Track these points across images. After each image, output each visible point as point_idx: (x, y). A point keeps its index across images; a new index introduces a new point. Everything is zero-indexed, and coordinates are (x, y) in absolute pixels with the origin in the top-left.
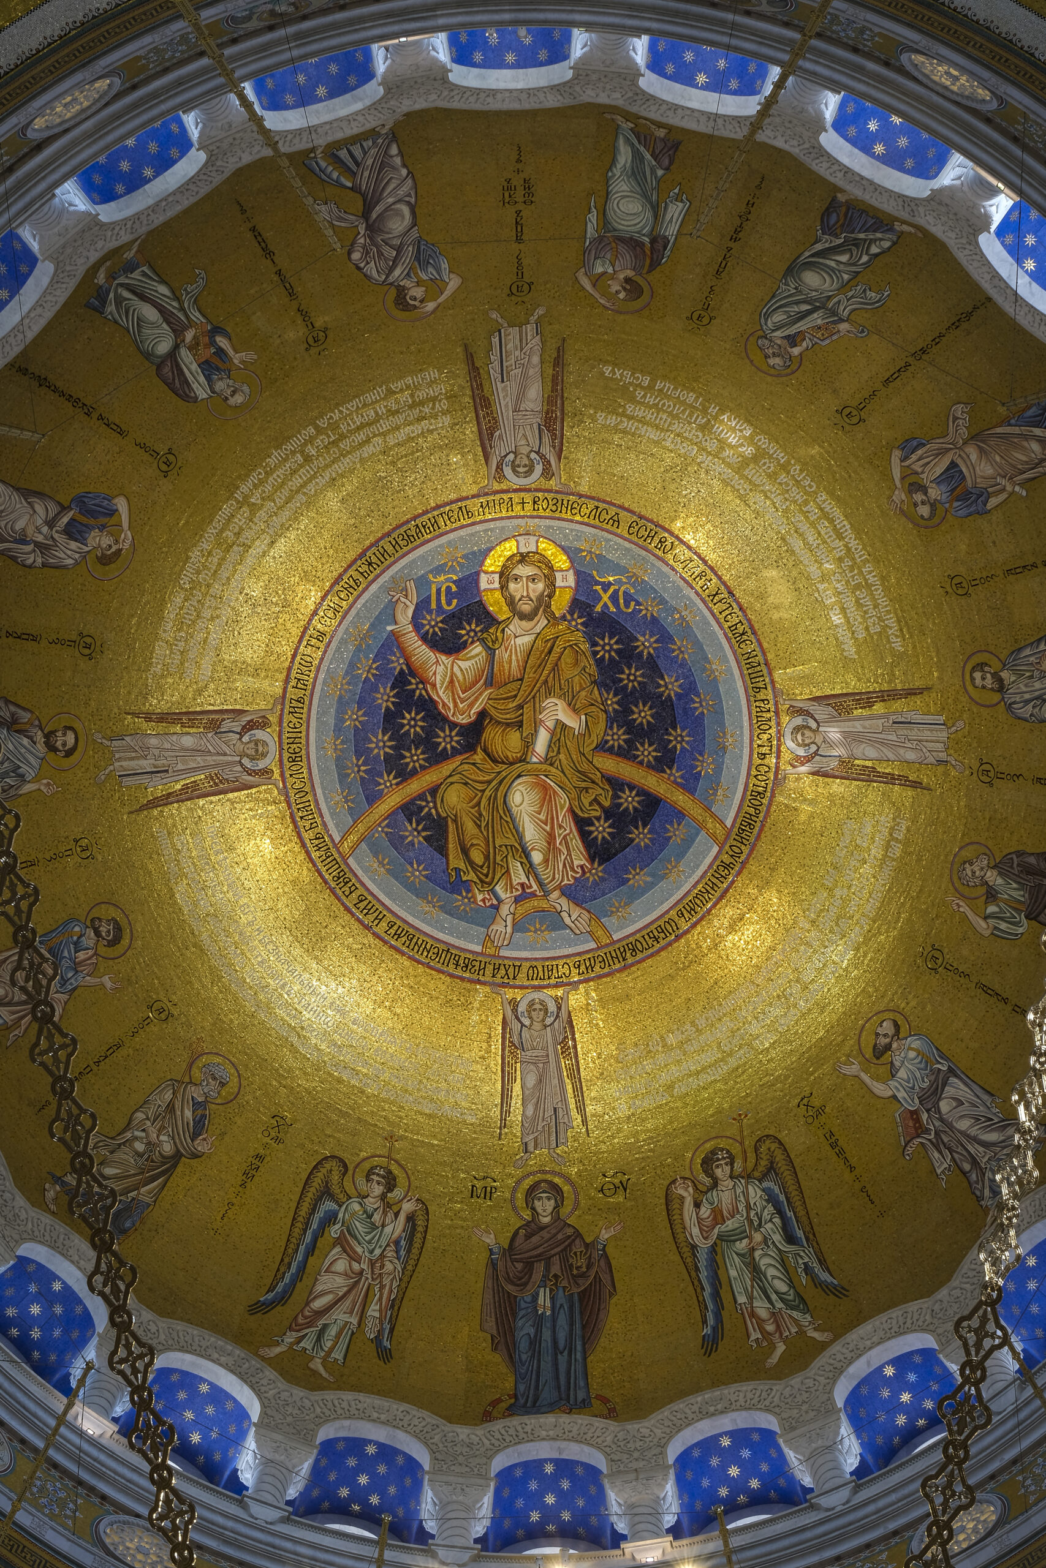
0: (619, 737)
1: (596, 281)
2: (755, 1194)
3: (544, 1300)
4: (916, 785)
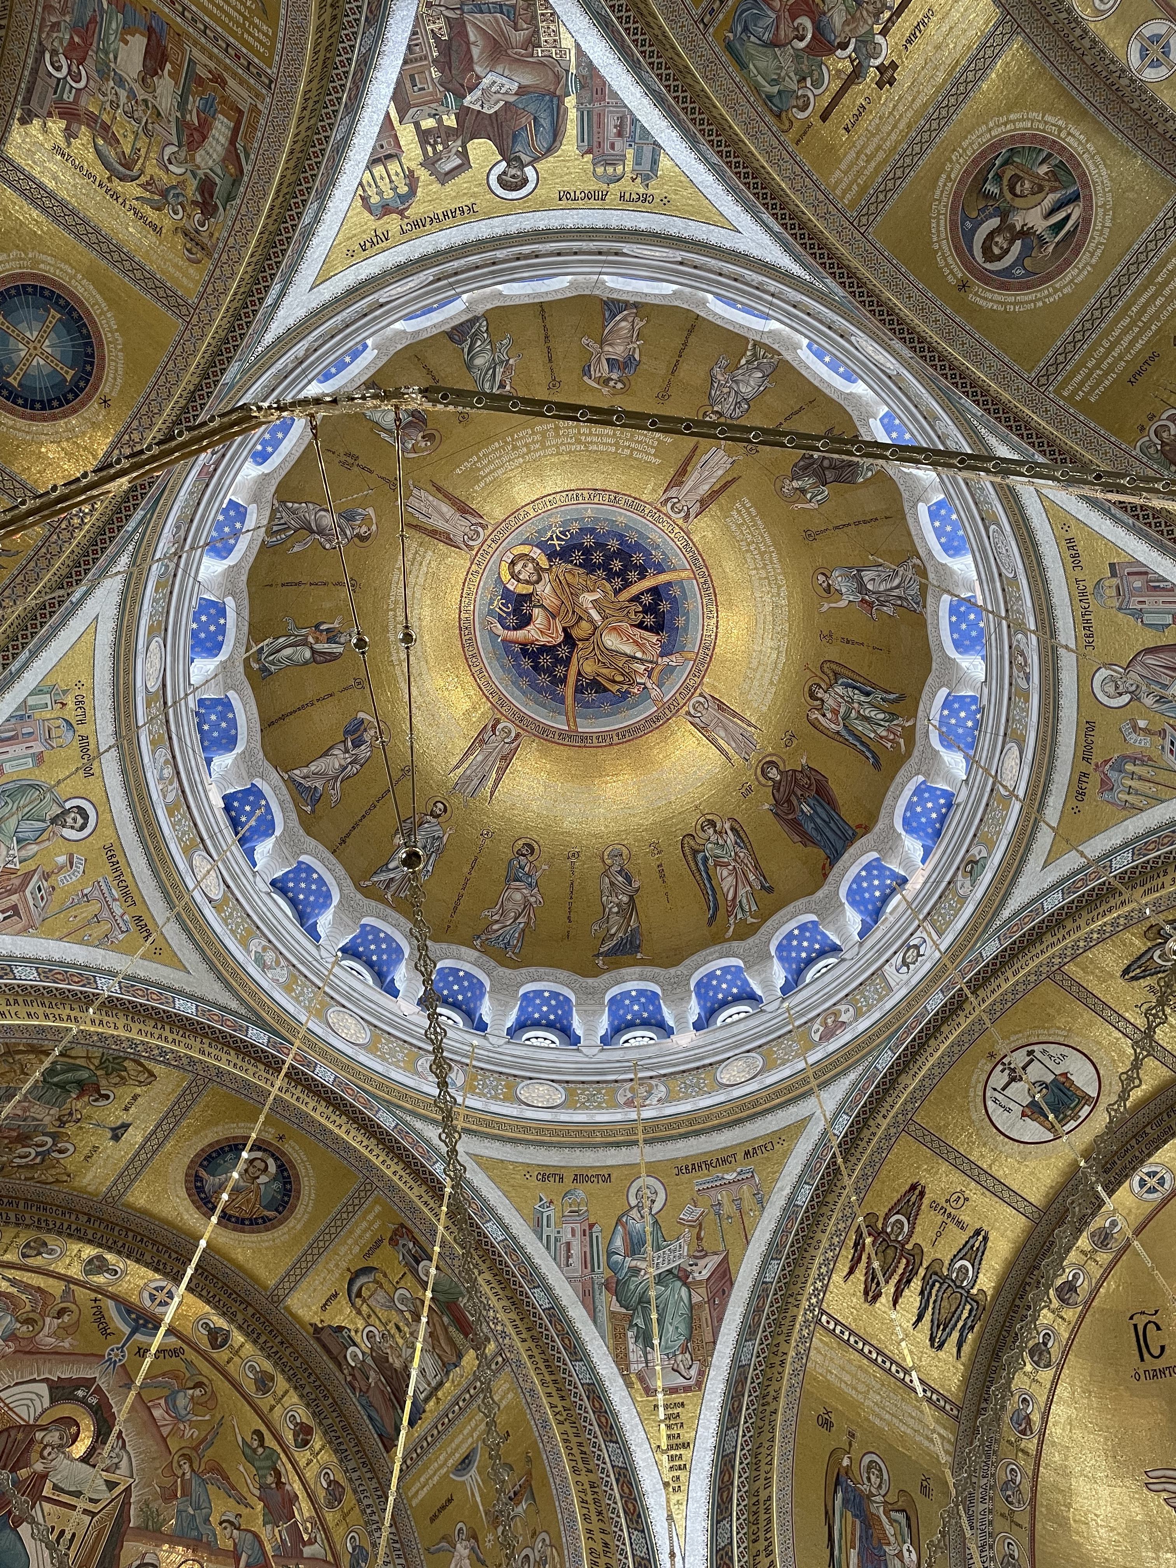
0: (618, 582)
1: (414, 450)
2: (839, 690)
3: (806, 808)
4: (734, 480)
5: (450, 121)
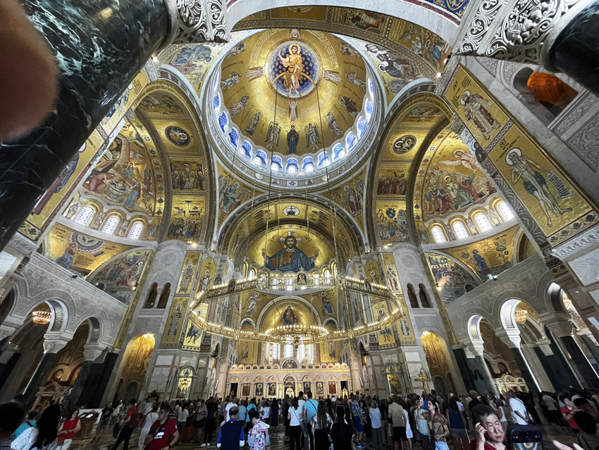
3: (292, 139)
4: (337, 84)
5: (389, 59)
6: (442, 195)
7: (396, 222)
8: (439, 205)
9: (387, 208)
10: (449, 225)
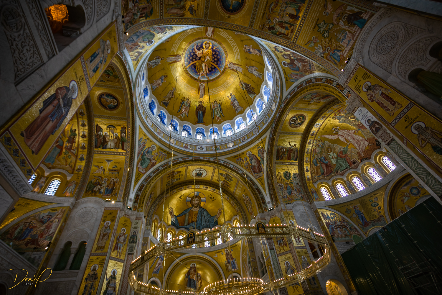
3: (200, 112)
5: (292, 58)
6: (325, 162)
7: (292, 183)
8: (324, 169)
9: (284, 171)
10: (333, 186)
